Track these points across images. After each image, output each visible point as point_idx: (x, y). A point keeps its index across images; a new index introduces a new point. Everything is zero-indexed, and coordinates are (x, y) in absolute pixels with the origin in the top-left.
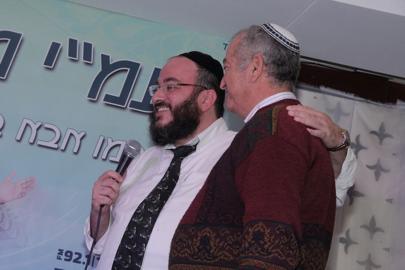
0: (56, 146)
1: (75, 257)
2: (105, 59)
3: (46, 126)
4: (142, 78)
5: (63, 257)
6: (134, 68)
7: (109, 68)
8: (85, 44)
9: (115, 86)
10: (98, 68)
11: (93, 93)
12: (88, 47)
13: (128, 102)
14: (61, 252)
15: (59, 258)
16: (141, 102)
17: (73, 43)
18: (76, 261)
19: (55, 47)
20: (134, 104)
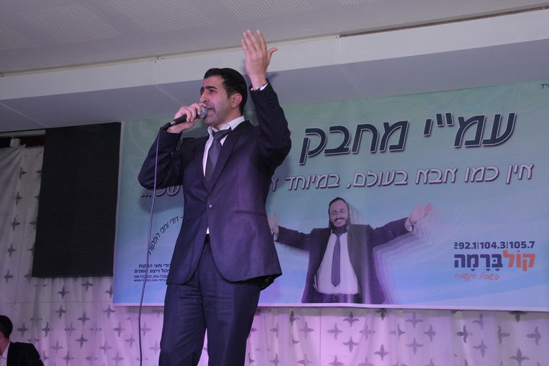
0: (440, 181)
1: (465, 245)
2: (461, 119)
3: (432, 170)
4: (488, 123)
5: (458, 247)
6: (480, 120)
7: (464, 124)
8: (447, 114)
9: (471, 134)
10: (457, 126)
11: (457, 143)
12: (449, 116)
13: (481, 141)
14: (456, 244)
15: (456, 248)
16: (490, 138)
17: (439, 116)
18: (466, 248)
19: (429, 122)
20: (485, 142)
